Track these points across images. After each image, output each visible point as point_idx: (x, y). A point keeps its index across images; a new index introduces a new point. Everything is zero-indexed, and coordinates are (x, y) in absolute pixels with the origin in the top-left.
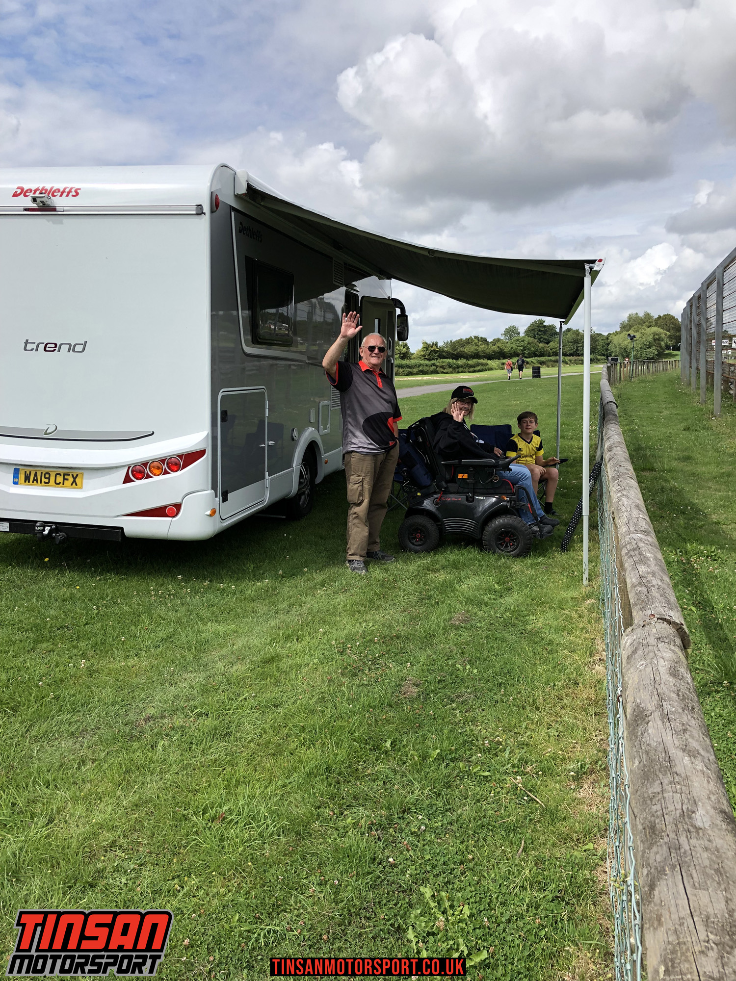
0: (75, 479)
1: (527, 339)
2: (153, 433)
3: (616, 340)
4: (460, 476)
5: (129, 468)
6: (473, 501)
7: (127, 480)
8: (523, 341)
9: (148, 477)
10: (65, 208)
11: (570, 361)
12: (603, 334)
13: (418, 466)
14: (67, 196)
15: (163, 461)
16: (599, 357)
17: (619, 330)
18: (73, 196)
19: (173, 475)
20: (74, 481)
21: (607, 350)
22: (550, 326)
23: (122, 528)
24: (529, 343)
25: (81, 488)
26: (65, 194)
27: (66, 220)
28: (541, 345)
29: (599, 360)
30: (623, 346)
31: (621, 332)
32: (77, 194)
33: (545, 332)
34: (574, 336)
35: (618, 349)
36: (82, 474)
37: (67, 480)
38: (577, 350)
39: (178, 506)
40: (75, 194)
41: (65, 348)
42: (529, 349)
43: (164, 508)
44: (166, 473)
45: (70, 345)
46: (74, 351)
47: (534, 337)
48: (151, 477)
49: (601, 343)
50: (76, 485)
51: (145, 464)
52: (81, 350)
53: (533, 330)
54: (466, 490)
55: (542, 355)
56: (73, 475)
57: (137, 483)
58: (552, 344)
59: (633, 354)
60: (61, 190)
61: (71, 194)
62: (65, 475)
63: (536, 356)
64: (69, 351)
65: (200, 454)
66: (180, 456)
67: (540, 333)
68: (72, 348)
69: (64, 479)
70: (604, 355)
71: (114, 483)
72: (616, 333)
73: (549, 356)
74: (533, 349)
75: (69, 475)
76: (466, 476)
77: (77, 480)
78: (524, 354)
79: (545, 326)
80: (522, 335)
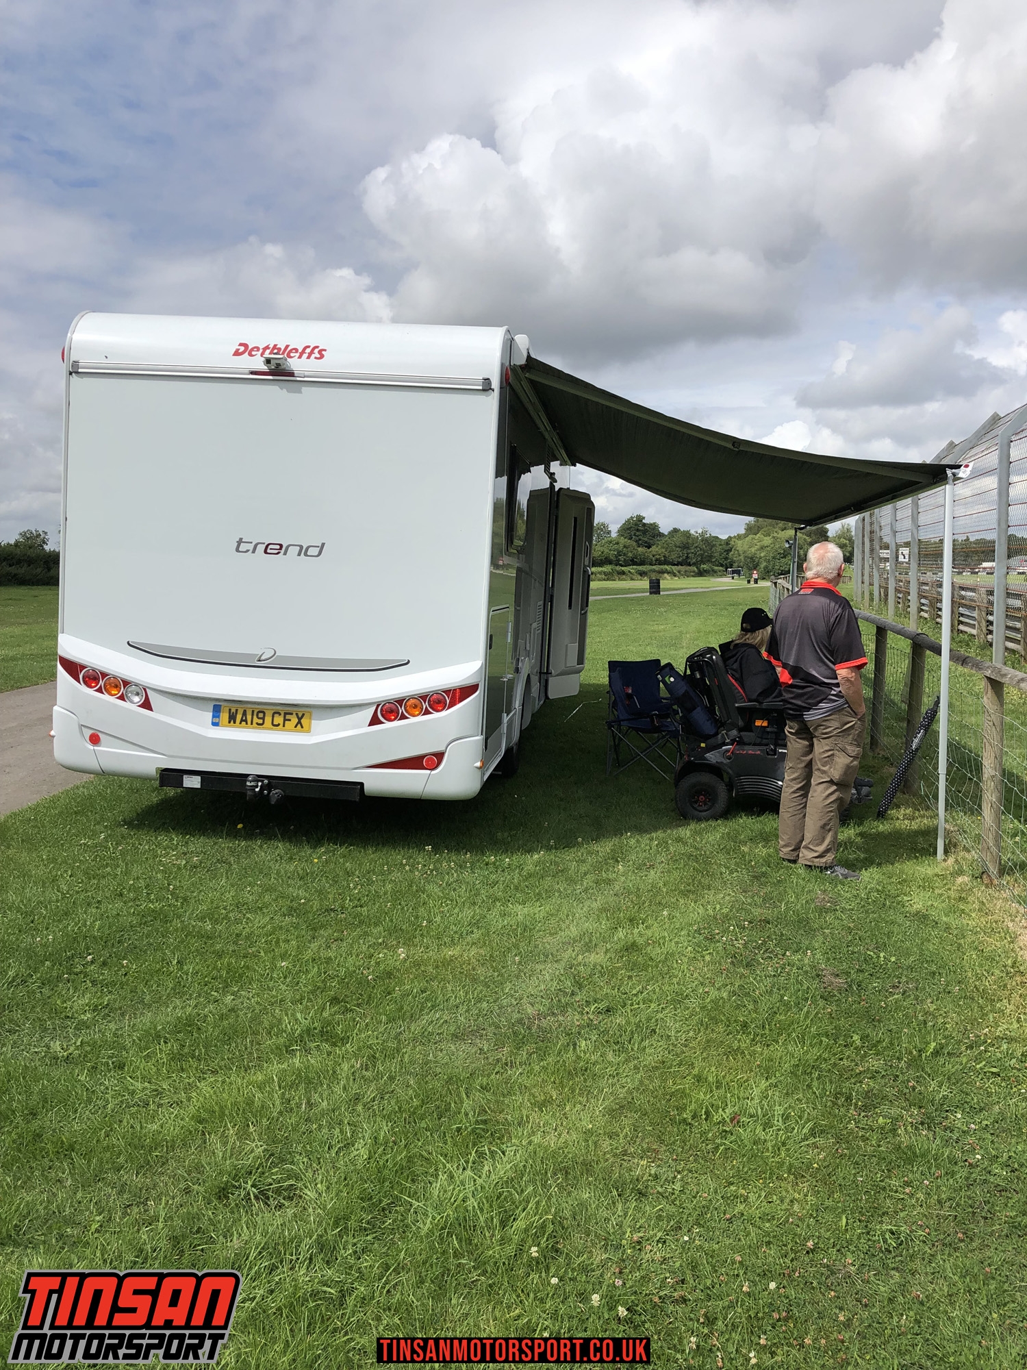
0: (300, 719)
1: (623, 541)
2: (409, 662)
3: (740, 546)
4: (758, 723)
5: (378, 706)
6: (775, 754)
7: (375, 721)
8: (617, 543)
9: (403, 717)
10: (306, 373)
11: (679, 572)
12: (720, 537)
13: (699, 709)
14: (309, 357)
15: (424, 697)
16: (716, 568)
17: (743, 532)
18: (316, 358)
19: (436, 715)
20: (299, 722)
21: (726, 559)
22: (651, 524)
23: (362, 784)
24: (625, 547)
25: (309, 731)
26: (305, 356)
27: (305, 390)
28: (640, 549)
29: (715, 572)
30: (749, 554)
31: (746, 536)
32: (322, 356)
33: (645, 532)
34: (684, 540)
35: (742, 558)
36: (310, 713)
37: (290, 720)
38: (687, 557)
39: (440, 756)
40: (319, 356)
41: (293, 551)
42: (625, 555)
43: (421, 757)
44: (427, 712)
45: (301, 547)
46: (306, 554)
47: (631, 539)
48: (407, 718)
49: (719, 549)
50: (302, 727)
51: (400, 701)
52: (317, 554)
53: (628, 529)
54: (765, 741)
55: (642, 563)
56: (297, 714)
57: (388, 725)
58: (654, 549)
59: (763, 565)
60: (300, 351)
61: (313, 356)
62: (285, 714)
63: (634, 563)
64: (299, 554)
65: (472, 689)
66: (447, 692)
67: (637, 533)
68: (303, 551)
69: (285, 720)
70: (722, 565)
71: (356, 726)
72: (739, 537)
73: (651, 564)
74: (630, 555)
75: (292, 714)
76: (765, 724)
77: (302, 721)
78: (619, 560)
79: (644, 525)
80: (614, 535)
